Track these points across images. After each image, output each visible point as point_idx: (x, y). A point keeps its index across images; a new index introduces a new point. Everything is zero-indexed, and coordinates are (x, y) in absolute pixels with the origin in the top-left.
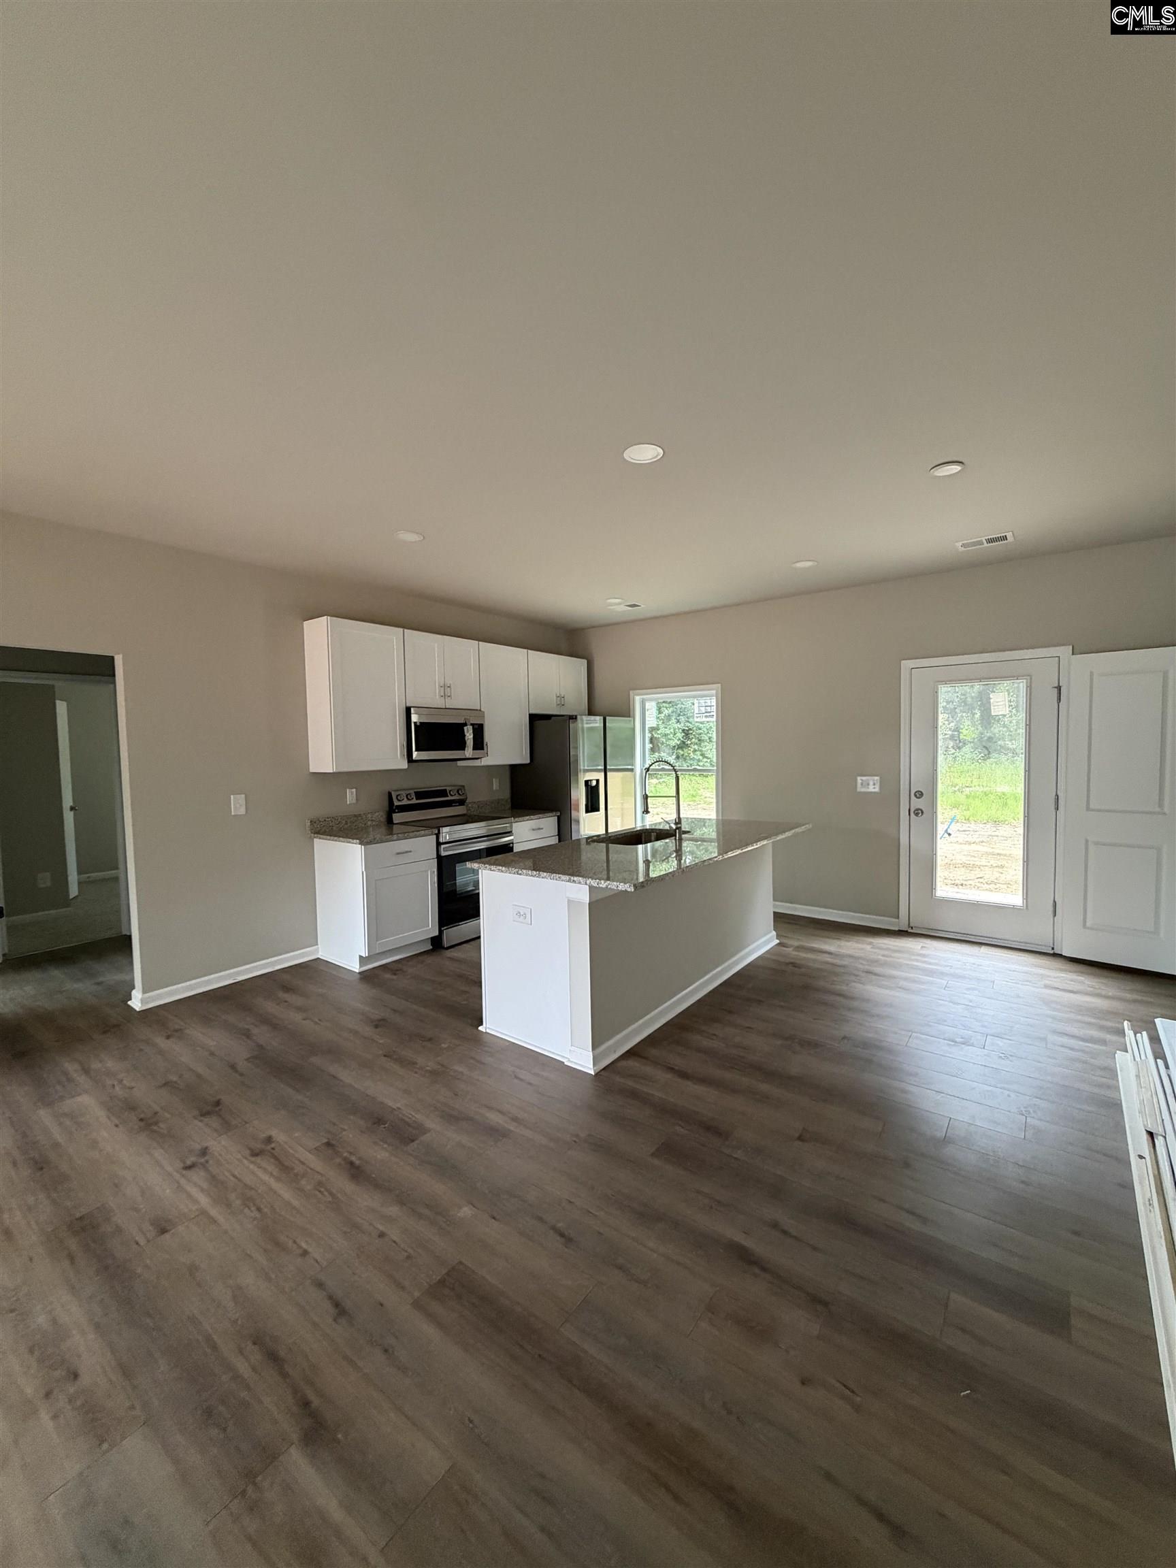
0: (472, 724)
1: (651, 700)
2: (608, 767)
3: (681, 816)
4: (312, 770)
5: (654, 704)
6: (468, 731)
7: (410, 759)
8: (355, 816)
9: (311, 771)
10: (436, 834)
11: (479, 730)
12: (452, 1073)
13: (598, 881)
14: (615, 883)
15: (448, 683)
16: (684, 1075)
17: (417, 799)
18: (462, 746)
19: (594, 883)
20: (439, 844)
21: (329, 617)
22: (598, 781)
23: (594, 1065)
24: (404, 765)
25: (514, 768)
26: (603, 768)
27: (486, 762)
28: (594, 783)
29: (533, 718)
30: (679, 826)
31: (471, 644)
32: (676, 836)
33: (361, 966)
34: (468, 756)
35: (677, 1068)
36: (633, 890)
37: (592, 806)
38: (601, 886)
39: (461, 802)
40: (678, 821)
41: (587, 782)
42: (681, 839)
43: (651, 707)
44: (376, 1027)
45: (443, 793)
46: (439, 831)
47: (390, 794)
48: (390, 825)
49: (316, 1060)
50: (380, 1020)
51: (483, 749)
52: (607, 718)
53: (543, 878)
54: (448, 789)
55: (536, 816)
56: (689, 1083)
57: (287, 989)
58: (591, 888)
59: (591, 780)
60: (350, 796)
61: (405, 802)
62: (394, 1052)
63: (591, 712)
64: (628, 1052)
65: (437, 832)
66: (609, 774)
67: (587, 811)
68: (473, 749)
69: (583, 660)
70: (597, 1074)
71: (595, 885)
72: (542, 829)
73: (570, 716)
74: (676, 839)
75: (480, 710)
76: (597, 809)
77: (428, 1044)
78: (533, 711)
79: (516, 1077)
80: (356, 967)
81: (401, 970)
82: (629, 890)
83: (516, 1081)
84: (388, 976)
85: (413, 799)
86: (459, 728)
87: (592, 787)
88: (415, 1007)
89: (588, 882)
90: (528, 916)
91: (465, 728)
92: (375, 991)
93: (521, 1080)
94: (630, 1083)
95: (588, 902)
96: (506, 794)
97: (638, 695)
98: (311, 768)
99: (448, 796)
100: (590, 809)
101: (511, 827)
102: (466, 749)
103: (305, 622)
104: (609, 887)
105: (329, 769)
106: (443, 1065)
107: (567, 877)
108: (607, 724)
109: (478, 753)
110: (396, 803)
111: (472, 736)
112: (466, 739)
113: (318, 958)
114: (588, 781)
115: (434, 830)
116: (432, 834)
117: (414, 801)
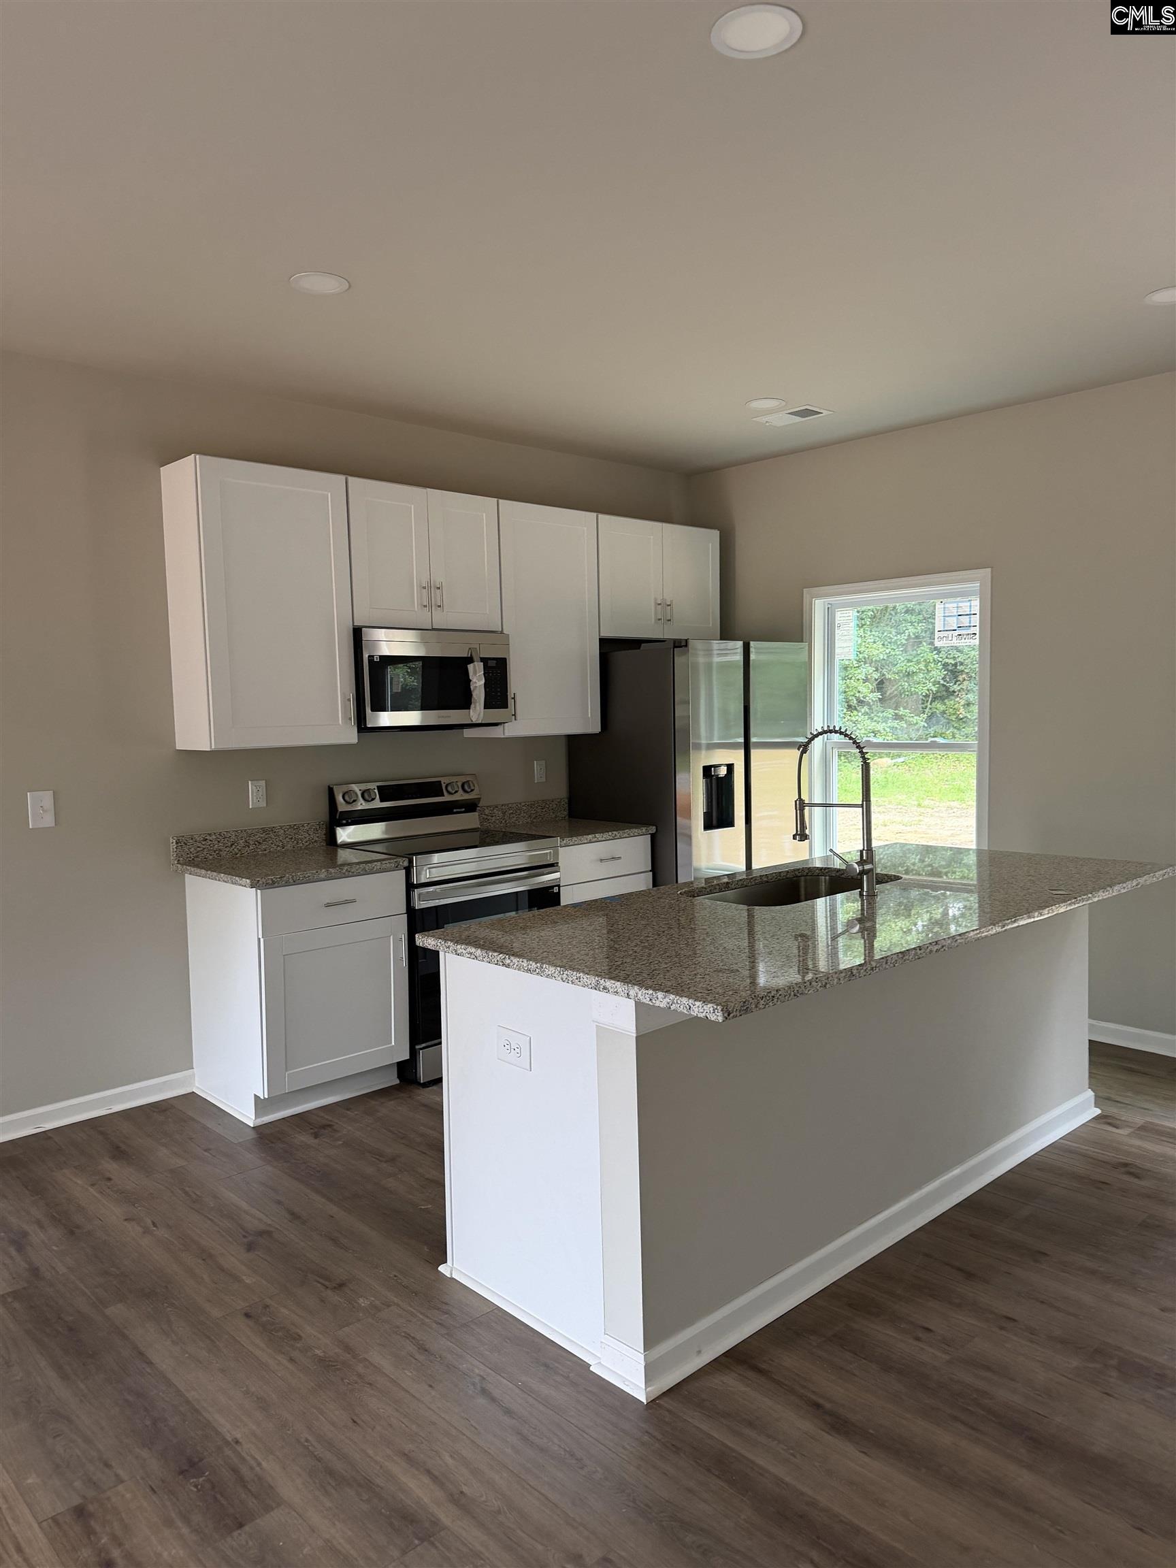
0: (483, 660)
1: (845, 605)
2: (753, 740)
3: (874, 844)
4: (180, 746)
5: (852, 614)
6: (475, 673)
7: (362, 726)
8: (264, 830)
9: (177, 748)
10: (405, 868)
11: (497, 671)
12: (360, 1368)
13: (650, 992)
14: (684, 1000)
15: (438, 578)
16: (839, 1425)
17: (382, 800)
18: (465, 702)
19: (644, 995)
20: (410, 887)
21: (197, 456)
22: (730, 767)
23: (648, 1379)
24: (350, 735)
25: (573, 741)
26: (741, 740)
27: (513, 730)
28: (723, 772)
29: (610, 648)
30: (867, 867)
31: (482, 507)
32: (862, 889)
33: (256, 1117)
34: (475, 720)
35: (828, 1406)
36: (720, 1019)
37: (719, 816)
38: (657, 1003)
39: (471, 806)
40: (868, 854)
41: (707, 770)
42: (872, 895)
43: (846, 619)
44: (250, 1247)
45: (434, 788)
46: (411, 862)
47: (331, 792)
48: (330, 848)
49: (117, 1311)
50: (261, 1233)
51: (505, 706)
52: (752, 644)
53: (548, 976)
54: (444, 781)
55: (606, 835)
56: (850, 1449)
57: (119, 1153)
58: (639, 1005)
59: (716, 766)
60: (255, 794)
61: (361, 805)
62: (266, 1307)
63: (726, 634)
64: (727, 1354)
65: (406, 864)
66: (754, 753)
67: (708, 826)
68: (485, 708)
69: (713, 531)
70: (653, 1403)
71: (647, 1001)
72: (620, 858)
73: (675, 641)
74: (861, 895)
75: (502, 632)
76: (731, 824)
77: (334, 1298)
78: (608, 633)
79: (484, 1392)
80: (248, 1116)
81: (330, 1126)
82: (712, 1017)
83: (481, 1401)
84: (304, 1138)
85: (373, 799)
86: (459, 666)
87: (719, 779)
88: (333, 1209)
89: (632, 993)
90: (525, 1053)
91: (470, 667)
92: (270, 1168)
93: (493, 1400)
94: (719, 1435)
95: (635, 1035)
96: (559, 790)
97: (819, 596)
98: (177, 745)
99: (443, 796)
100: (715, 822)
101: (556, 854)
102: (472, 706)
103: (161, 468)
104: (673, 1007)
105: (206, 748)
106: (348, 1349)
107: (592, 980)
108: (752, 657)
109: (495, 714)
110: (342, 806)
111: (483, 682)
112: (472, 688)
113: (193, 1092)
114: (711, 766)
115: (400, 860)
116: (397, 868)
117: (377, 804)
